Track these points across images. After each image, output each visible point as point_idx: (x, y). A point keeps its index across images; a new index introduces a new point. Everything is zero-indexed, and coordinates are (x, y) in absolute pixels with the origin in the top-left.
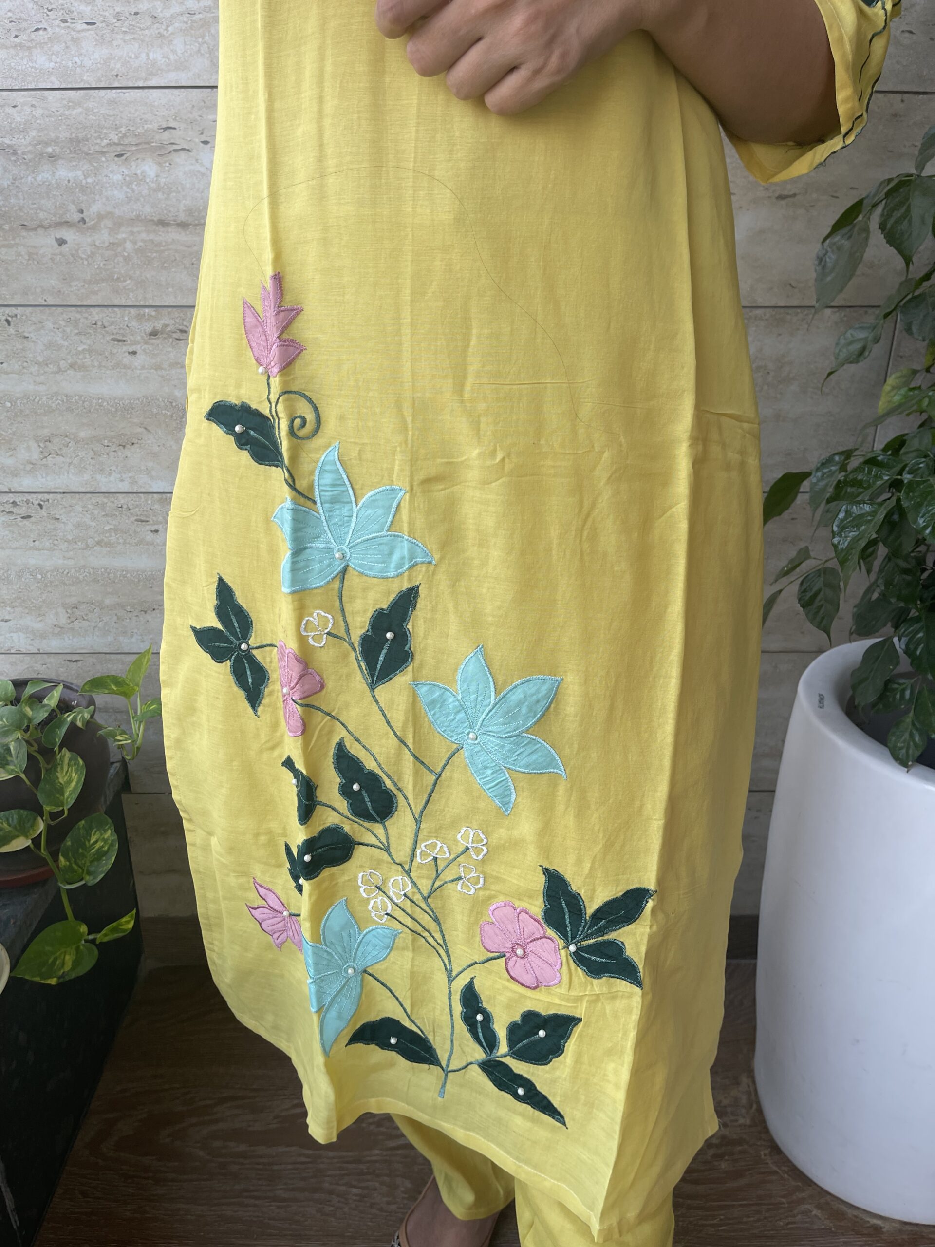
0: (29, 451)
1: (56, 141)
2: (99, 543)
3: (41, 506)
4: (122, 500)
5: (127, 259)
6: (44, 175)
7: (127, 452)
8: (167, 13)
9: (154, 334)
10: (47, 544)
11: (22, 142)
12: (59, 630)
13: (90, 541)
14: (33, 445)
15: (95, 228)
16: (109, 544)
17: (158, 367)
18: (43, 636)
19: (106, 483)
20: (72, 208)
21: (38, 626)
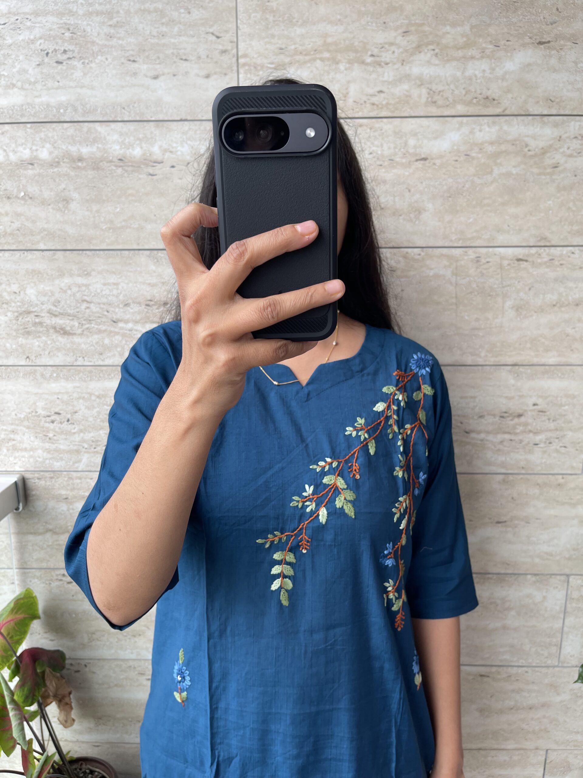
0: (83, 639)
2: (116, 685)
3: (86, 666)
4: (131, 663)
7: (136, 639)
12: (90, 731)
14: (86, 636)
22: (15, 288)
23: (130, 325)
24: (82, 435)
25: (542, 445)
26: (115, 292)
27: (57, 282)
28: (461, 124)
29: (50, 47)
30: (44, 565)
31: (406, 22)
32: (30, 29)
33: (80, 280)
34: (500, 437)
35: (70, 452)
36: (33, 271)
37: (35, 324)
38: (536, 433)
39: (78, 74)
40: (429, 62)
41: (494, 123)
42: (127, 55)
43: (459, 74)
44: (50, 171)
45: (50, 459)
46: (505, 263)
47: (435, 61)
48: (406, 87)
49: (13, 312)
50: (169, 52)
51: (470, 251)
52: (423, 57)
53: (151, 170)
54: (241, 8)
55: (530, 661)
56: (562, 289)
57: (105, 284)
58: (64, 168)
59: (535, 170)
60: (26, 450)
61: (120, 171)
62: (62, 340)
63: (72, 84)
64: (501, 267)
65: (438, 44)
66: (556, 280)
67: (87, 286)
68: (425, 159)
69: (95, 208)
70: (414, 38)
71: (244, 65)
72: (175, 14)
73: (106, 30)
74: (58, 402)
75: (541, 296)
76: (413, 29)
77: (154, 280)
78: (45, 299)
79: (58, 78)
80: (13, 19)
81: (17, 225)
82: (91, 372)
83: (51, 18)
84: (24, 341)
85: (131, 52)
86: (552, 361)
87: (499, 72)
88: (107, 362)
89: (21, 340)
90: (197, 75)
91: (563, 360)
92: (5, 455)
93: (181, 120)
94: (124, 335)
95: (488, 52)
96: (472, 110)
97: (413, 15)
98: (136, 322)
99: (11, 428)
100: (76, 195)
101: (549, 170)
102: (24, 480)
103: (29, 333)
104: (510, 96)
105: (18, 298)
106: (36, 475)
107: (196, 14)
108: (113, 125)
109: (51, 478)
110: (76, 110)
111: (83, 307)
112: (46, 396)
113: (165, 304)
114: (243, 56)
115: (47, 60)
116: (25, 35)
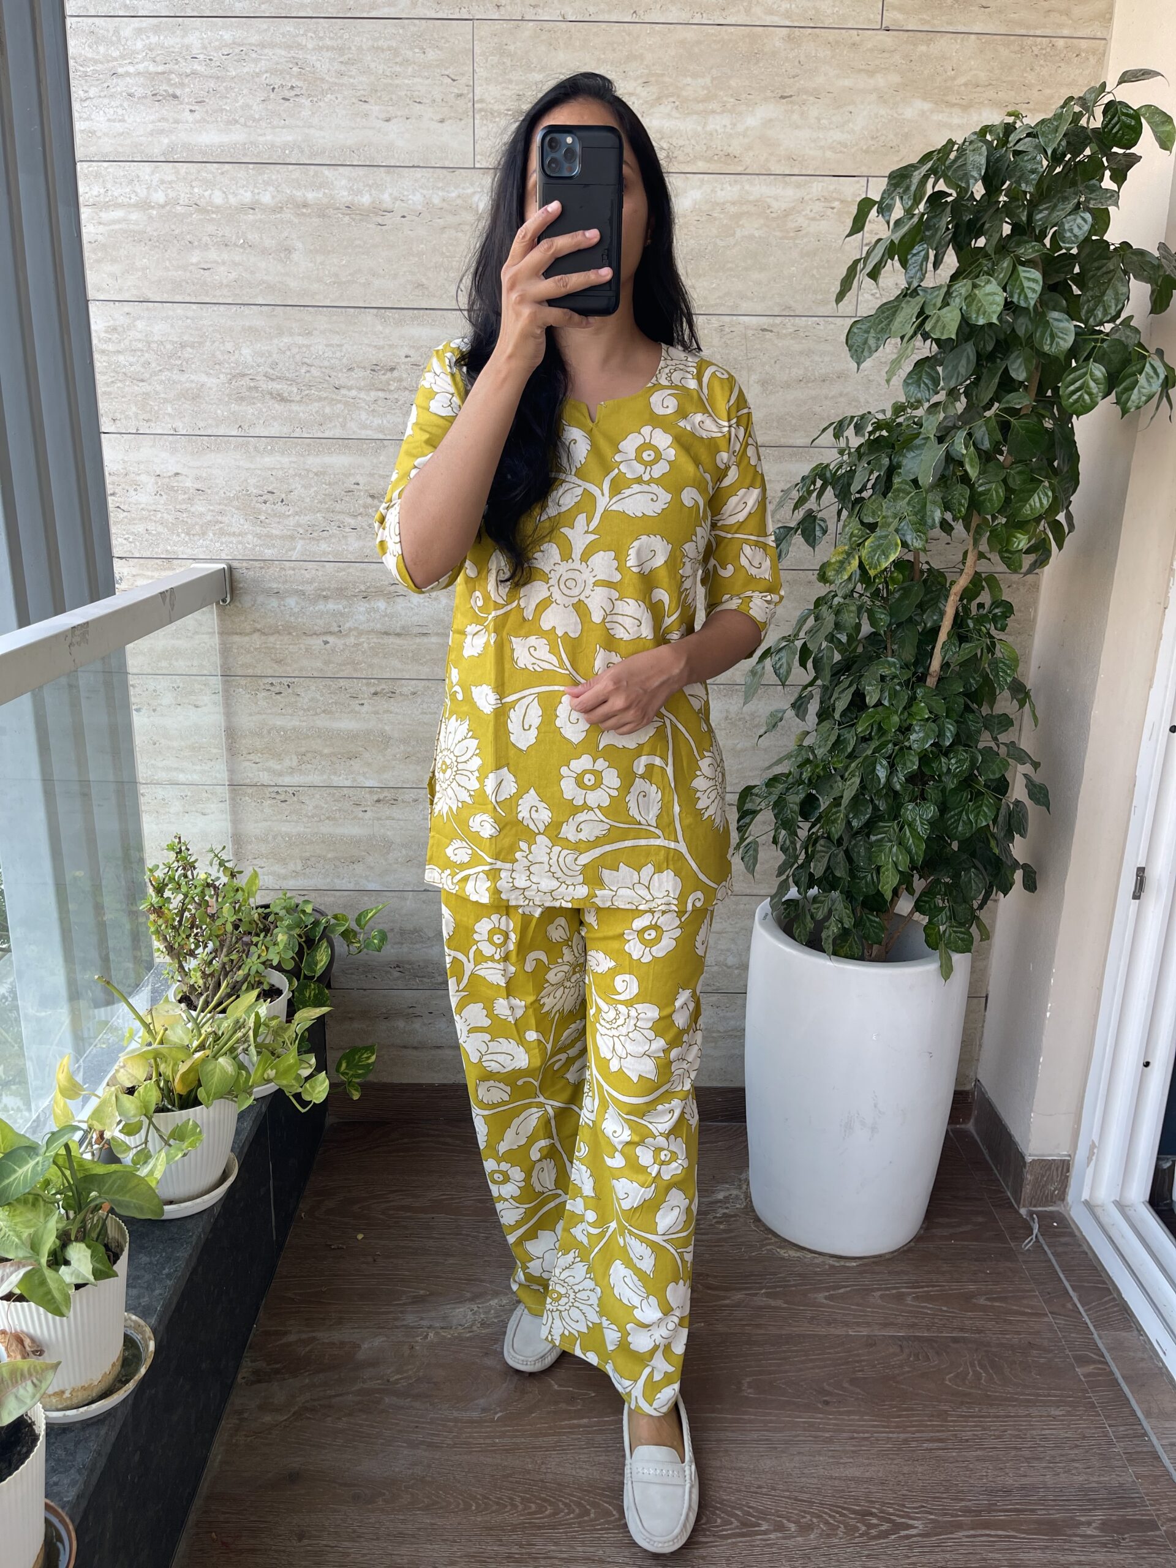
0: (292, 761)
1: (328, 589)
2: (328, 818)
3: (294, 794)
4: (345, 791)
5: (364, 653)
6: (320, 606)
7: (352, 762)
9: (375, 694)
10: (295, 818)
11: (309, 589)
12: (296, 874)
13: (323, 817)
14: (294, 757)
15: (346, 635)
16: (334, 819)
17: (376, 712)
18: (285, 878)
19: (337, 781)
20: (335, 624)
21: (283, 871)
22: (229, 346)
23: (354, 393)
24: (297, 517)
26: (338, 354)
27: (275, 341)
28: (702, 181)
29: (277, 81)
30: (250, 672)
31: (646, 71)
32: (256, 61)
33: (300, 340)
35: (282, 537)
36: (250, 328)
37: (250, 389)
39: (306, 113)
40: (669, 115)
41: (736, 181)
42: (359, 94)
43: (699, 128)
44: (272, 217)
45: (261, 546)
46: (750, 333)
47: (675, 113)
49: (226, 374)
50: (402, 93)
51: (714, 319)
52: (666, 108)
53: (380, 220)
54: (477, 50)
56: (807, 364)
57: (327, 346)
58: (288, 215)
59: (778, 234)
60: (234, 534)
61: (347, 219)
62: (278, 407)
63: (300, 124)
64: (745, 337)
65: (679, 96)
66: (801, 353)
67: (308, 347)
69: (319, 258)
70: (654, 89)
71: (481, 110)
72: (409, 54)
73: (336, 66)
74: (272, 479)
75: (787, 371)
76: (653, 79)
77: (381, 343)
78: (262, 360)
79: (284, 116)
80: (237, 51)
81: (233, 276)
82: (309, 445)
83: (279, 51)
84: (237, 408)
85: (362, 92)
86: (800, 442)
87: (740, 128)
88: (326, 435)
89: (234, 407)
90: (432, 120)
92: (211, 540)
93: (413, 167)
94: (346, 404)
95: (729, 106)
96: (713, 168)
97: (654, 65)
98: (360, 389)
99: (218, 508)
100: (299, 245)
101: (792, 234)
102: (230, 568)
103: (242, 399)
104: (751, 154)
105: (233, 359)
106: (245, 564)
107: (432, 55)
108: (341, 169)
109: (261, 568)
110: (302, 152)
111: (303, 371)
112: (259, 472)
113: (392, 369)
114: (478, 101)
115: (272, 96)
116: (249, 68)
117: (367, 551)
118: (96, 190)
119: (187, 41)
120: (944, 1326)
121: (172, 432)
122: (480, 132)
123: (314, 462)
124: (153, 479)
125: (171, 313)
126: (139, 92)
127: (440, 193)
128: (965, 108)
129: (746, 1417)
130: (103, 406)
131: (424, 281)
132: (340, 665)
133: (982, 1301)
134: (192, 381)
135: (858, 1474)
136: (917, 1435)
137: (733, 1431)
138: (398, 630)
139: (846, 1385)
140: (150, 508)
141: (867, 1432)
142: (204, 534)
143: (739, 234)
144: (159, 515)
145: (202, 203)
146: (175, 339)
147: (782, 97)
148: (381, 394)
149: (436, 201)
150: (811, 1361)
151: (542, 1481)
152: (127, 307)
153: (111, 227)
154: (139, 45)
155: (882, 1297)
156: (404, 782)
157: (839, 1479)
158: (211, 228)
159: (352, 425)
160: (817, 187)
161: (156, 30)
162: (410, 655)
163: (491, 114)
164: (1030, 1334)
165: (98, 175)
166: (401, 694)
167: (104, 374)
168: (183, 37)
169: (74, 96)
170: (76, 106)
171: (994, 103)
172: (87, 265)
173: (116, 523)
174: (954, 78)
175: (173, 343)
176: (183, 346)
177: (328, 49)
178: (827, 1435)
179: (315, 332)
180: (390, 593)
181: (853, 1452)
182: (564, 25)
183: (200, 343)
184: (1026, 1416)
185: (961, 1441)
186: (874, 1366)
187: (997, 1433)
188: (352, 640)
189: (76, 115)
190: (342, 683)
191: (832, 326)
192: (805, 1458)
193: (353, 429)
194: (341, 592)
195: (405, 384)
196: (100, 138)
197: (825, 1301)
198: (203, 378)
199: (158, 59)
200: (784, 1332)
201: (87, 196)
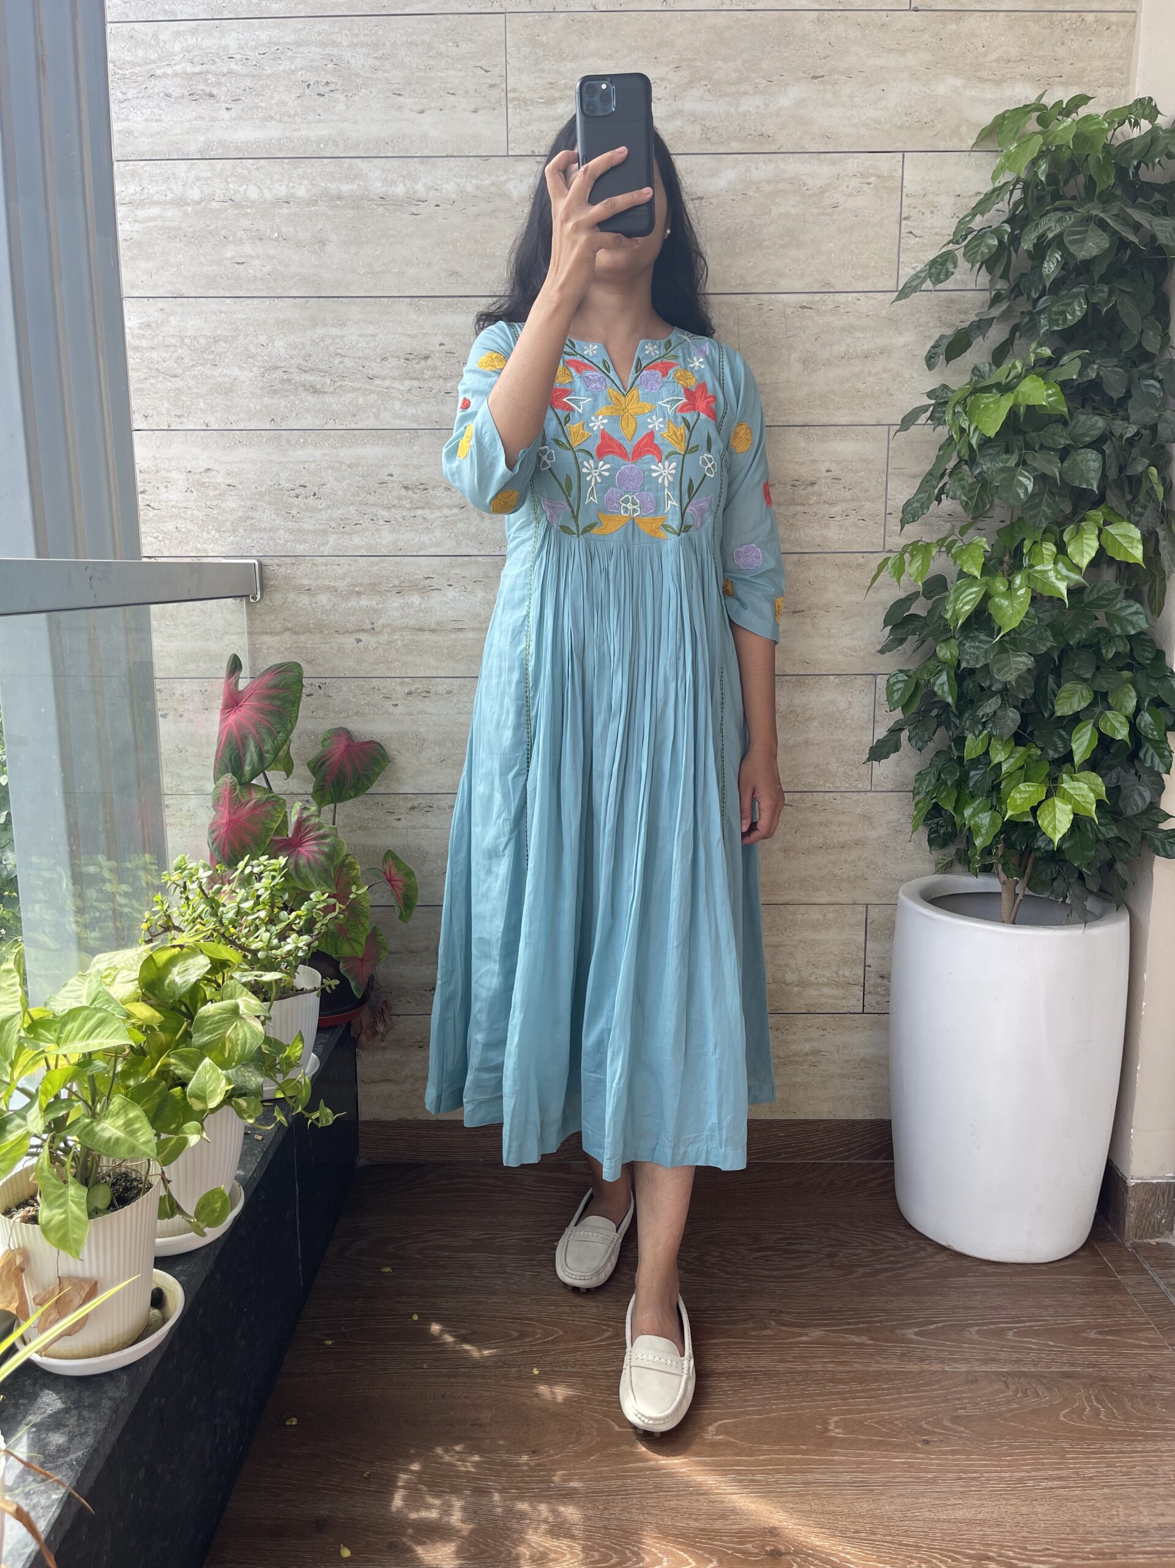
1: (361, 585)
2: (360, 828)
4: (378, 798)
5: (397, 650)
6: (353, 603)
8: (433, 517)
9: (410, 693)
11: (341, 585)
13: (354, 827)
15: (379, 633)
16: (366, 828)
17: (411, 714)
20: (368, 622)
22: (263, 339)
23: (387, 383)
24: (329, 511)
25: (838, 518)
26: (372, 344)
27: (309, 333)
28: (738, 162)
29: (312, 78)
31: (677, 56)
32: (291, 59)
33: (335, 331)
34: (793, 509)
35: (314, 532)
36: (284, 320)
37: (283, 381)
38: (832, 504)
39: (340, 107)
40: (701, 98)
41: (770, 160)
42: (392, 87)
43: (732, 110)
44: (307, 210)
45: (292, 541)
46: (789, 310)
47: (708, 96)
48: (679, 123)
49: (260, 367)
50: (436, 86)
51: (751, 298)
52: (696, 92)
53: (414, 209)
54: (510, 42)
55: (838, 784)
56: (849, 340)
57: (360, 336)
58: (322, 207)
59: (815, 211)
60: (265, 530)
61: (382, 208)
62: (311, 400)
63: (335, 118)
64: (785, 315)
65: (710, 80)
66: (843, 329)
67: (342, 337)
68: (701, 198)
69: (353, 249)
70: (686, 74)
71: (513, 99)
72: (443, 47)
73: (371, 62)
74: (304, 472)
75: (829, 347)
77: (415, 332)
78: (295, 352)
79: (320, 111)
80: (273, 49)
81: (268, 268)
82: (342, 437)
83: (314, 49)
84: (269, 401)
85: (397, 86)
86: (844, 420)
87: (773, 108)
88: (359, 426)
89: (267, 400)
90: (466, 110)
91: (856, 419)
92: (242, 537)
93: (447, 156)
94: (380, 394)
95: (761, 87)
96: (747, 148)
97: (685, 50)
98: (394, 378)
99: (249, 503)
100: (333, 237)
101: (828, 210)
102: (261, 565)
103: (275, 392)
104: (785, 133)
105: (266, 352)
106: (276, 561)
107: (465, 48)
108: (375, 161)
109: (293, 564)
110: (337, 145)
111: (336, 362)
112: (291, 466)
113: (426, 358)
114: (512, 91)
115: (308, 92)
116: (285, 66)
117: (401, 544)
118: (132, 188)
119: (223, 42)
120: (1053, 1361)
121: (204, 427)
122: (513, 121)
123: (347, 453)
124: (184, 476)
125: (204, 308)
126: (176, 92)
127: (474, 181)
128: (998, 83)
129: (836, 1458)
130: (135, 402)
131: (459, 269)
132: (373, 664)
133: (1092, 1335)
134: (225, 375)
135: (968, 1516)
136: (1034, 1474)
137: (822, 1473)
138: (433, 626)
139: (947, 1423)
140: (180, 505)
141: (976, 1472)
142: (235, 530)
143: (775, 211)
144: (189, 512)
145: (238, 198)
146: (209, 334)
147: (814, 77)
148: (415, 383)
149: (470, 188)
150: (906, 1399)
151: (605, 1528)
152: (161, 304)
153: (147, 225)
154: (177, 47)
155: (979, 1332)
156: (439, 787)
157: (949, 1521)
158: (245, 223)
159: (385, 416)
160: (853, 163)
161: (193, 32)
162: (445, 652)
163: (525, 103)
164: (1150, 1366)
165: (134, 174)
166: (436, 694)
167: (137, 370)
168: (220, 38)
169: (112, 98)
170: (114, 108)
171: (1025, 77)
172: (122, 262)
173: (145, 522)
174: (985, 55)
175: (207, 337)
176: (216, 340)
177: (363, 45)
178: (930, 1476)
179: (349, 323)
180: (424, 587)
181: (961, 1493)
182: (594, 15)
183: (233, 337)
184: (1155, 1451)
185: (1084, 1478)
186: (977, 1404)
187: (1124, 1469)
188: (385, 638)
189: (113, 116)
190: (375, 683)
191: (873, 301)
192: (906, 1500)
193: (387, 419)
194: (373, 588)
195: (439, 372)
196: (136, 137)
197: (914, 1337)
198: (236, 372)
199: (195, 60)
200: (871, 1369)
201: (123, 194)
